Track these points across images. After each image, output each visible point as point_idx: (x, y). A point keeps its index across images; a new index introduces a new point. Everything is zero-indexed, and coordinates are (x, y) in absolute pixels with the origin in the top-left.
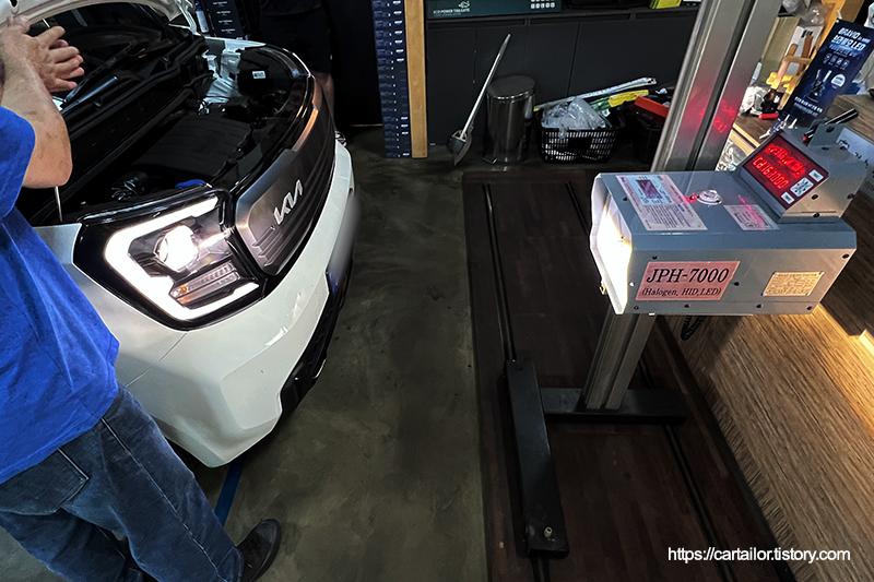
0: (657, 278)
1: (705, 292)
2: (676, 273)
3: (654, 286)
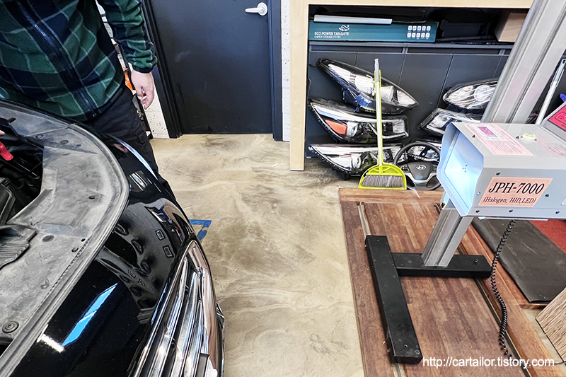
0: (496, 190)
1: (525, 200)
2: (509, 186)
3: (493, 195)
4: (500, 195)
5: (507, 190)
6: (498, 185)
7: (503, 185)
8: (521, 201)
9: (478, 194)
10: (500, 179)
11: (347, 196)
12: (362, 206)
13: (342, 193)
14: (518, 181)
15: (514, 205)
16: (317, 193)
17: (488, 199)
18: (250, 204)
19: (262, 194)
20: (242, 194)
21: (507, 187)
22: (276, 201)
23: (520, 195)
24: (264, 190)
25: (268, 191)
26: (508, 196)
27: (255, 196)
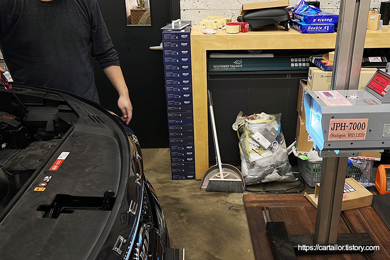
0: (335, 128)
1: (358, 135)
3: (335, 132)
4: (339, 132)
5: (343, 128)
6: (336, 125)
7: (338, 125)
8: (355, 136)
9: (325, 132)
10: (336, 121)
11: (251, 202)
12: (267, 211)
13: (247, 199)
14: (347, 121)
15: (352, 139)
16: (223, 201)
17: (332, 135)
21: (343, 126)
23: (352, 131)
25: (174, 201)
26: (345, 132)
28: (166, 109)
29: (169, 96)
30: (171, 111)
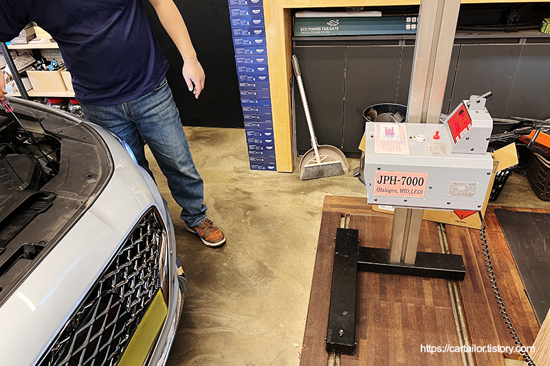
0: (383, 181)
1: (413, 191)
2: (393, 178)
3: (383, 186)
5: (393, 182)
6: (383, 178)
7: (387, 178)
8: (410, 192)
10: (383, 173)
11: (332, 206)
12: (348, 219)
13: (328, 202)
14: (398, 175)
15: (405, 196)
17: (379, 190)
18: (222, 210)
19: (238, 199)
20: (216, 199)
21: (393, 180)
22: (252, 208)
23: (407, 187)
24: (241, 193)
25: (245, 196)
26: (397, 188)
27: (229, 201)
28: (238, 85)
29: (240, 69)
30: (244, 89)
